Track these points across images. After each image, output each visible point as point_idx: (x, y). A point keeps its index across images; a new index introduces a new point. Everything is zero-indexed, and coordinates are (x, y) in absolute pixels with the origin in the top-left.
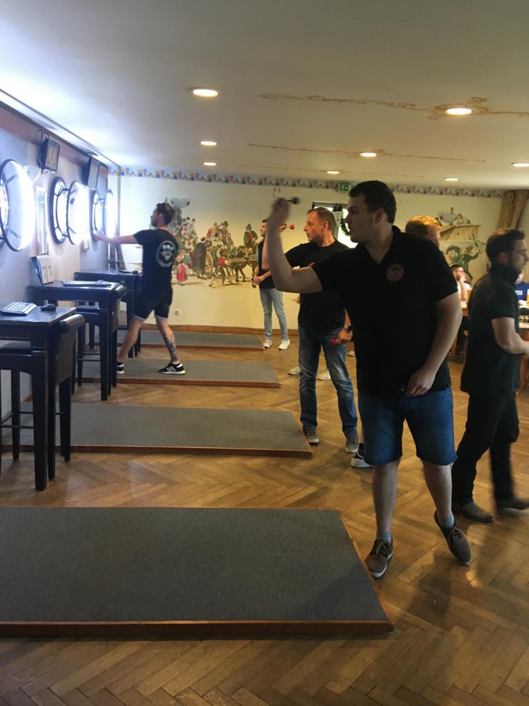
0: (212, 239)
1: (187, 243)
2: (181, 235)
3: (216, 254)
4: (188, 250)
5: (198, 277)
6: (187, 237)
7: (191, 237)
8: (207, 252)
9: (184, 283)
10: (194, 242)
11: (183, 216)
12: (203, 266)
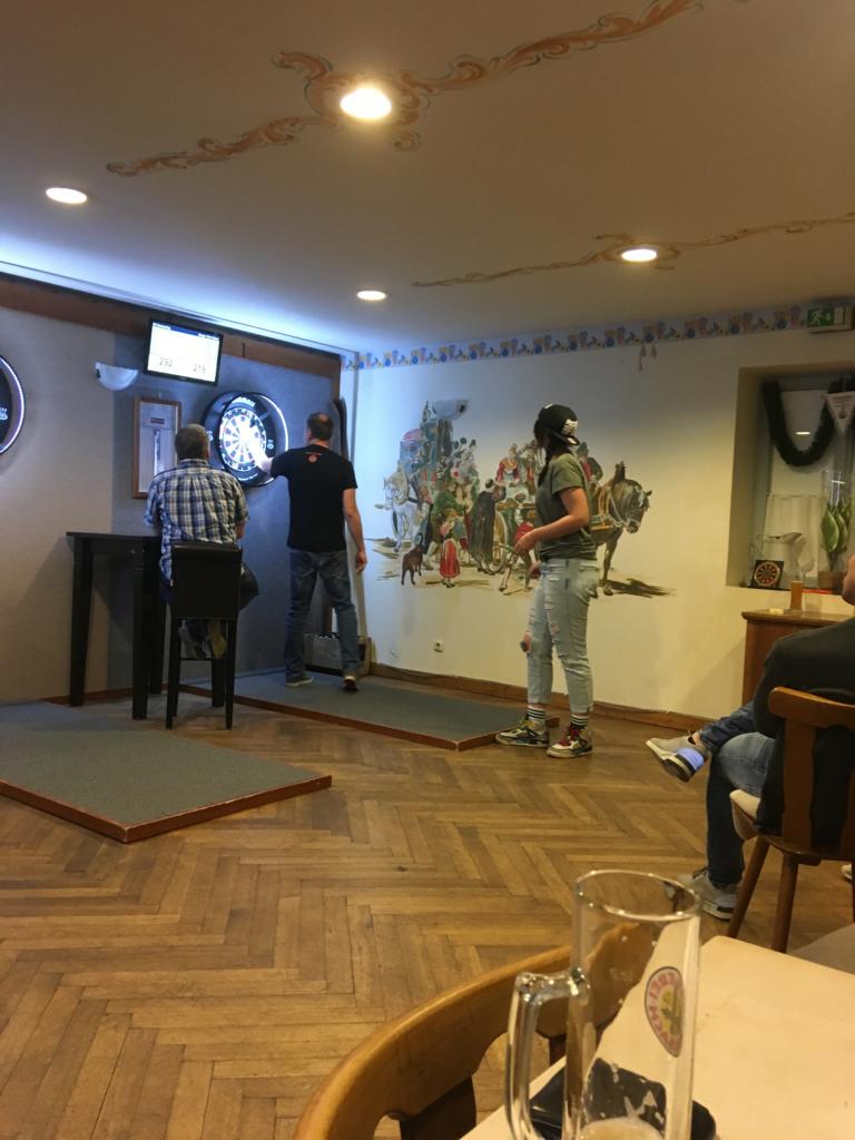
0: (507, 482)
1: (459, 493)
2: (450, 478)
3: (513, 516)
4: (461, 510)
5: (480, 570)
6: (460, 480)
7: (467, 481)
8: (499, 514)
9: (452, 581)
10: (474, 490)
11: (455, 437)
12: (488, 544)
